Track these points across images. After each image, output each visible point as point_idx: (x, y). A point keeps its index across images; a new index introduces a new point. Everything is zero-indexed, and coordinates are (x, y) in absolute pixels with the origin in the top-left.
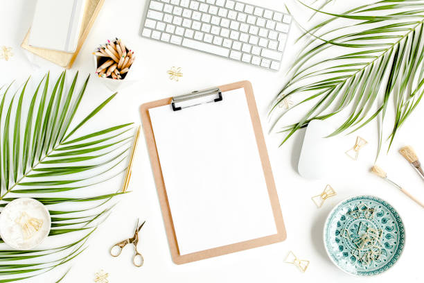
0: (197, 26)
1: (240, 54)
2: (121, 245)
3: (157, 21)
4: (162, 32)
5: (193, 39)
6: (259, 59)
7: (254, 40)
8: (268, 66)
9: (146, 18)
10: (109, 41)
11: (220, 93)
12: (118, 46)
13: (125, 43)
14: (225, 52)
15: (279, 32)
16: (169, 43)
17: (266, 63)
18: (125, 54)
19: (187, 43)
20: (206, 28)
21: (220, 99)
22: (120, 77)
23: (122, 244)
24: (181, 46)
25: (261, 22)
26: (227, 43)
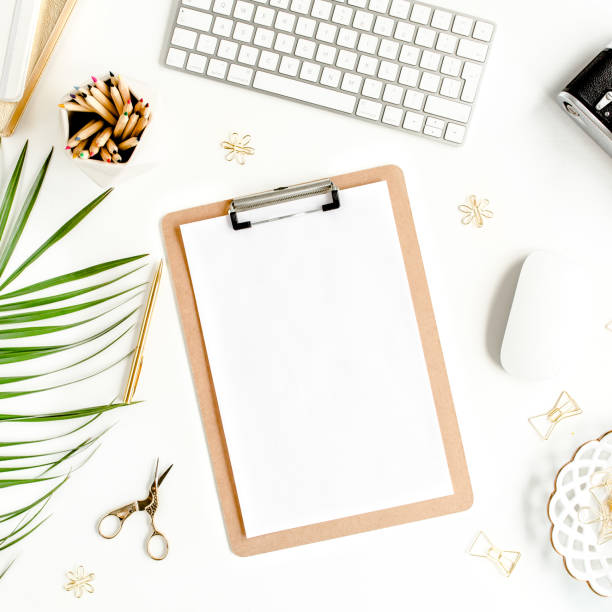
0: (285, 43)
1: (380, 106)
2: (121, 515)
3: (199, 32)
4: (209, 57)
5: (277, 72)
6: (420, 118)
7: (410, 76)
8: (439, 133)
9: (176, 25)
10: (95, 80)
11: (335, 193)
12: (114, 90)
13: (129, 83)
14: (346, 103)
15: (465, 61)
16: (225, 81)
17: (435, 127)
18: (129, 108)
19: (263, 81)
20: (306, 49)
21: (334, 204)
22: (118, 157)
23: (123, 513)
24: (251, 88)
25: (426, 37)
26: (352, 83)
